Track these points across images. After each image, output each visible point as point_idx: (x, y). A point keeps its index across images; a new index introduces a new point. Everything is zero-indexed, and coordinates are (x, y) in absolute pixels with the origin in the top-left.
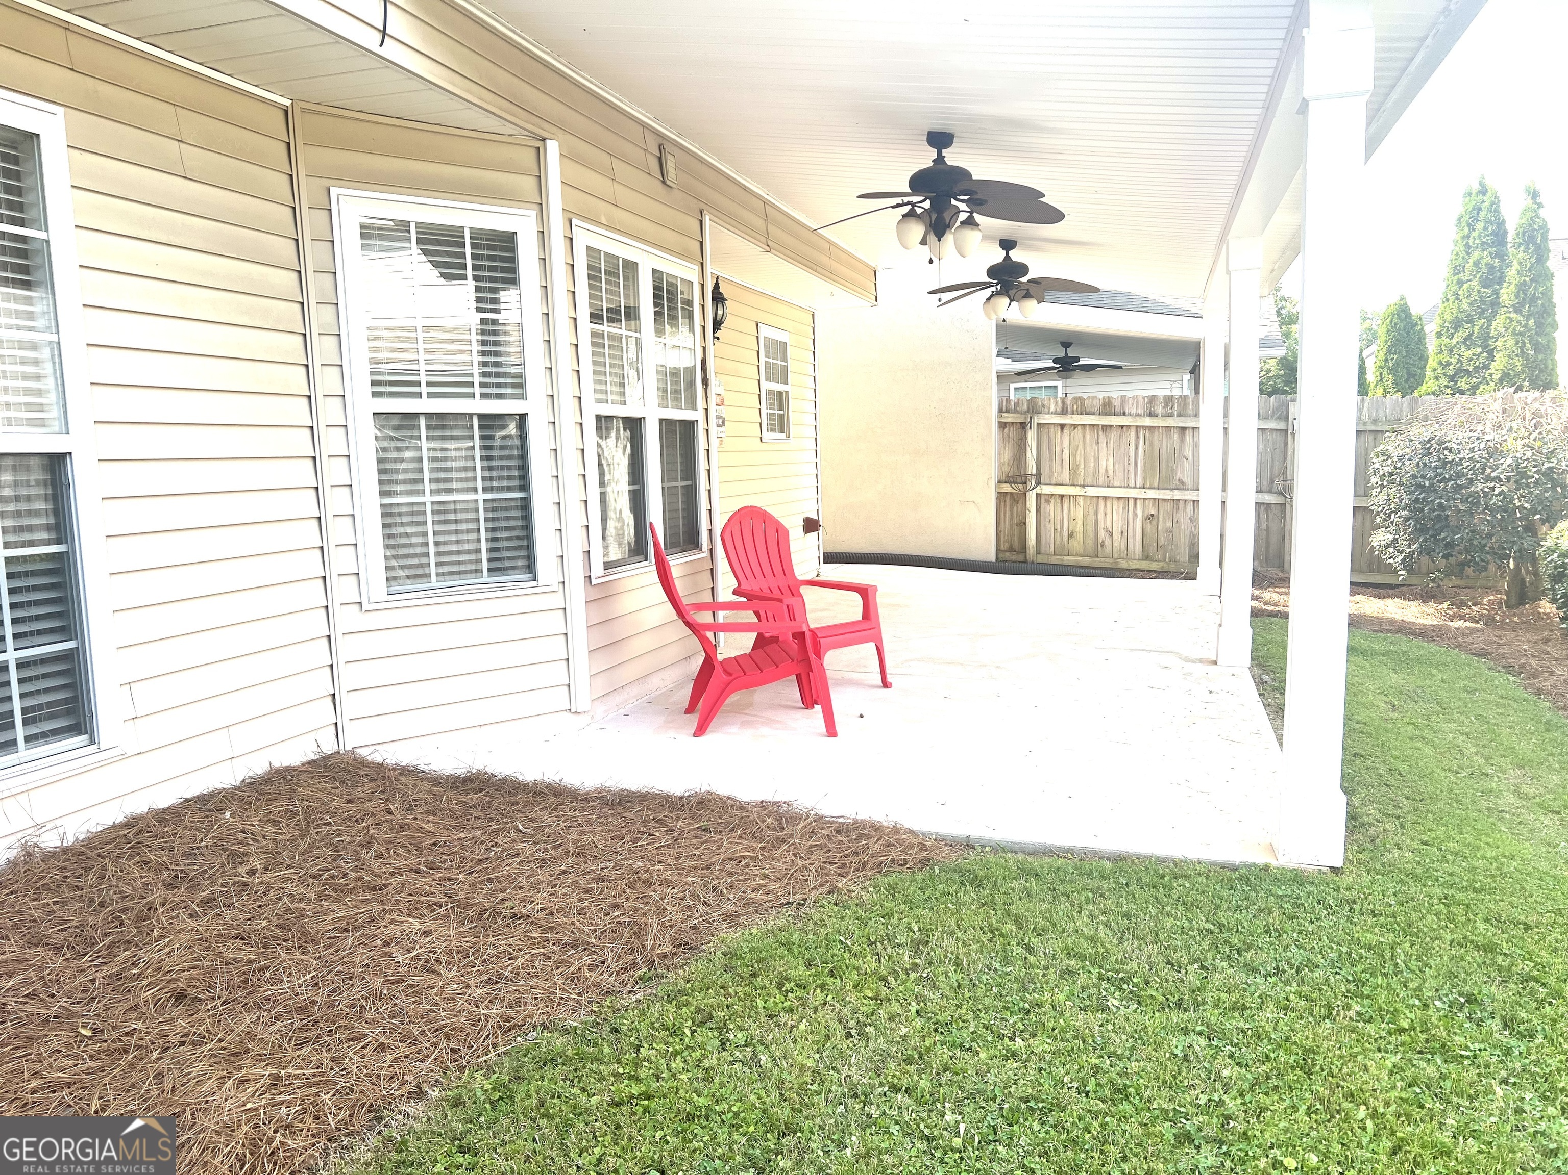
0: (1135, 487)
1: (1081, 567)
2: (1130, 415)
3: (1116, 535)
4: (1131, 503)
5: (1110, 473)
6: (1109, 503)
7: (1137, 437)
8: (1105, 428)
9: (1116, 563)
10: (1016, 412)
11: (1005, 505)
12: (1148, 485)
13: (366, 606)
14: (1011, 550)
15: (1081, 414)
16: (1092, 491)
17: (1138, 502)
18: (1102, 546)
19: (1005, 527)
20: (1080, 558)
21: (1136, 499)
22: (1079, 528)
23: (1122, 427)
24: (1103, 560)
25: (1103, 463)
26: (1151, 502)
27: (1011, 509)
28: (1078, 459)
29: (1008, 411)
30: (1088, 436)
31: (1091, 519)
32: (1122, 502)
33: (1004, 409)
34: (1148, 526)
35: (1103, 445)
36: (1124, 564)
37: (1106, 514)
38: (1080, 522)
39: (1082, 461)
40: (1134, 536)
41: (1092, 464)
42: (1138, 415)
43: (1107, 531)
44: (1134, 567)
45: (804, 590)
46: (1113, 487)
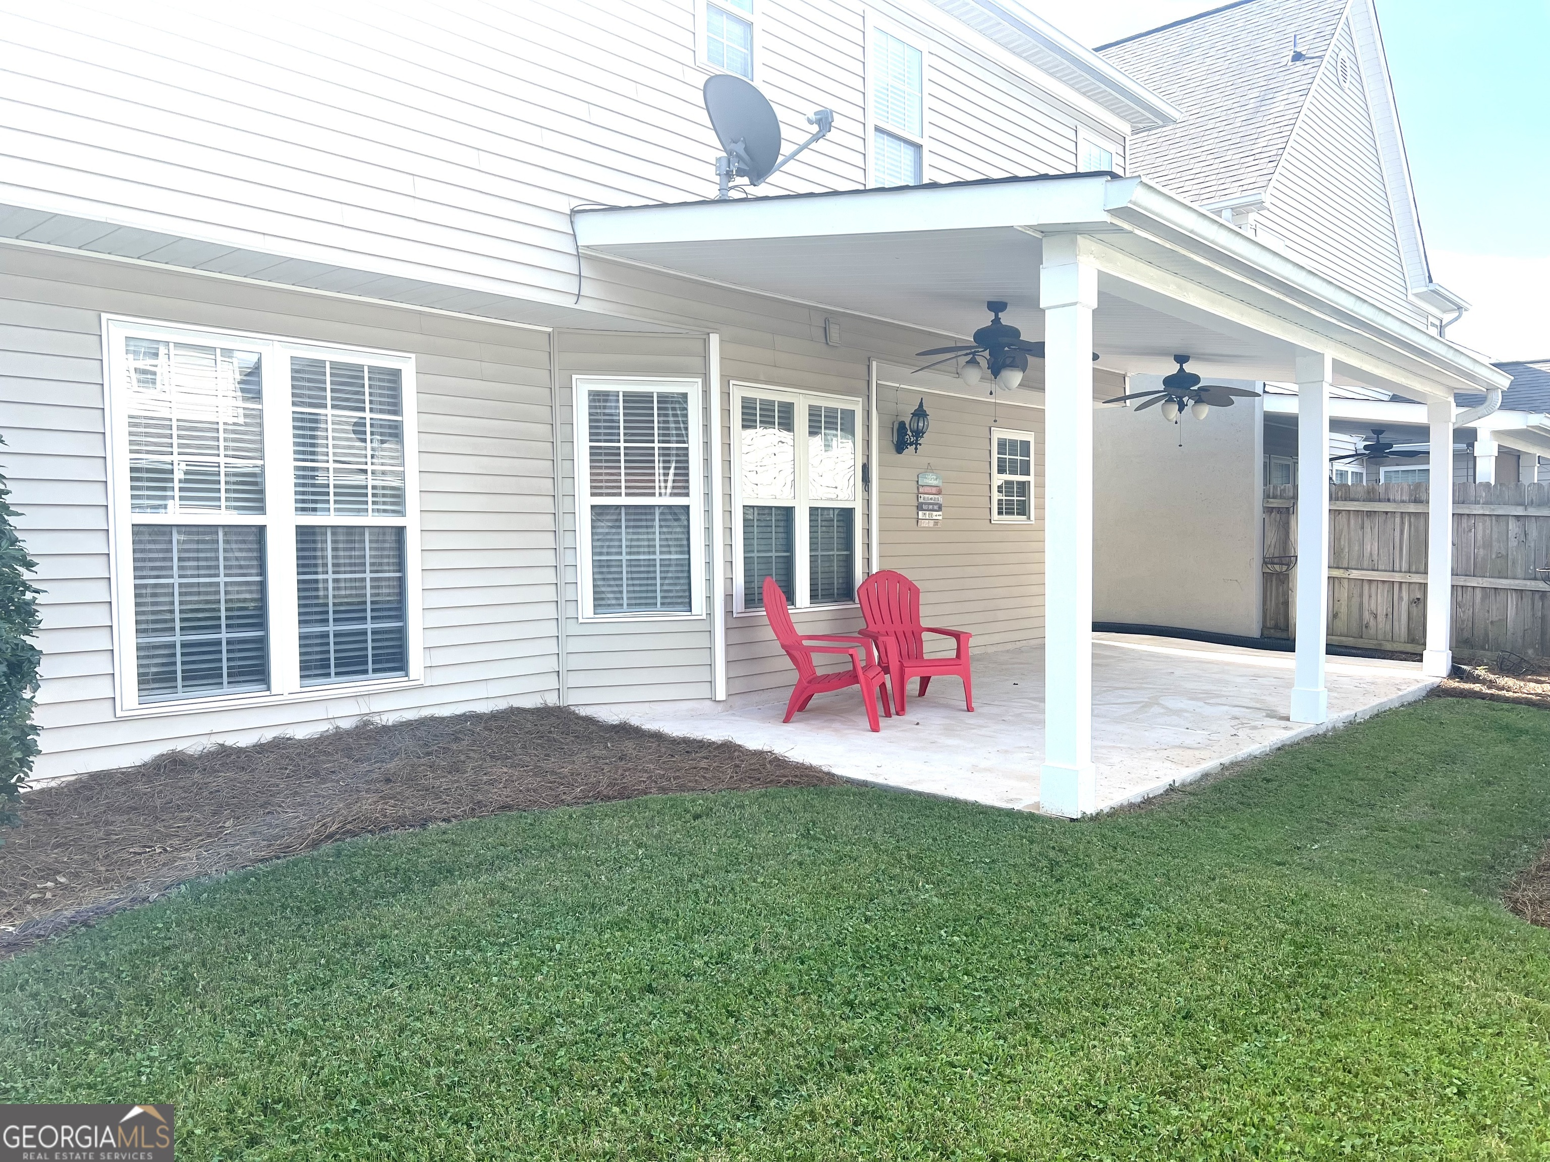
0: (1400, 571)
1: (1346, 647)
2: (1395, 501)
3: (1381, 618)
4: (1396, 587)
5: (1375, 557)
6: (1374, 586)
7: (1402, 523)
8: (1370, 514)
9: (1380, 645)
10: (1281, 497)
11: (1271, 585)
12: (1414, 569)
13: (581, 620)
14: (1276, 627)
15: (1346, 500)
16: (1355, 574)
17: (1404, 586)
18: (1366, 627)
19: (1272, 605)
20: (1343, 639)
21: (1401, 583)
22: (1344, 610)
23: (1387, 513)
24: (1366, 641)
25: (1368, 548)
26: (1417, 586)
27: (1277, 589)
28: (1342, 543)
29: (1275, 497)
30: (1352, 522)
31: (1355, 600)
32: (1386, 585)
33: (1271, 494)
34: (1414, 610)
35: (1368, 530)
36: (1388, 646)
37: (1370, 596)
38: (1344, 602)
39: (1347, 544)
40: (1399, 621)
41: (1356, 548)
42: (1403, 502)
43: (1372, 613)
44: (1398, 649)
45: (925, 636)
46: (1378, 570)
